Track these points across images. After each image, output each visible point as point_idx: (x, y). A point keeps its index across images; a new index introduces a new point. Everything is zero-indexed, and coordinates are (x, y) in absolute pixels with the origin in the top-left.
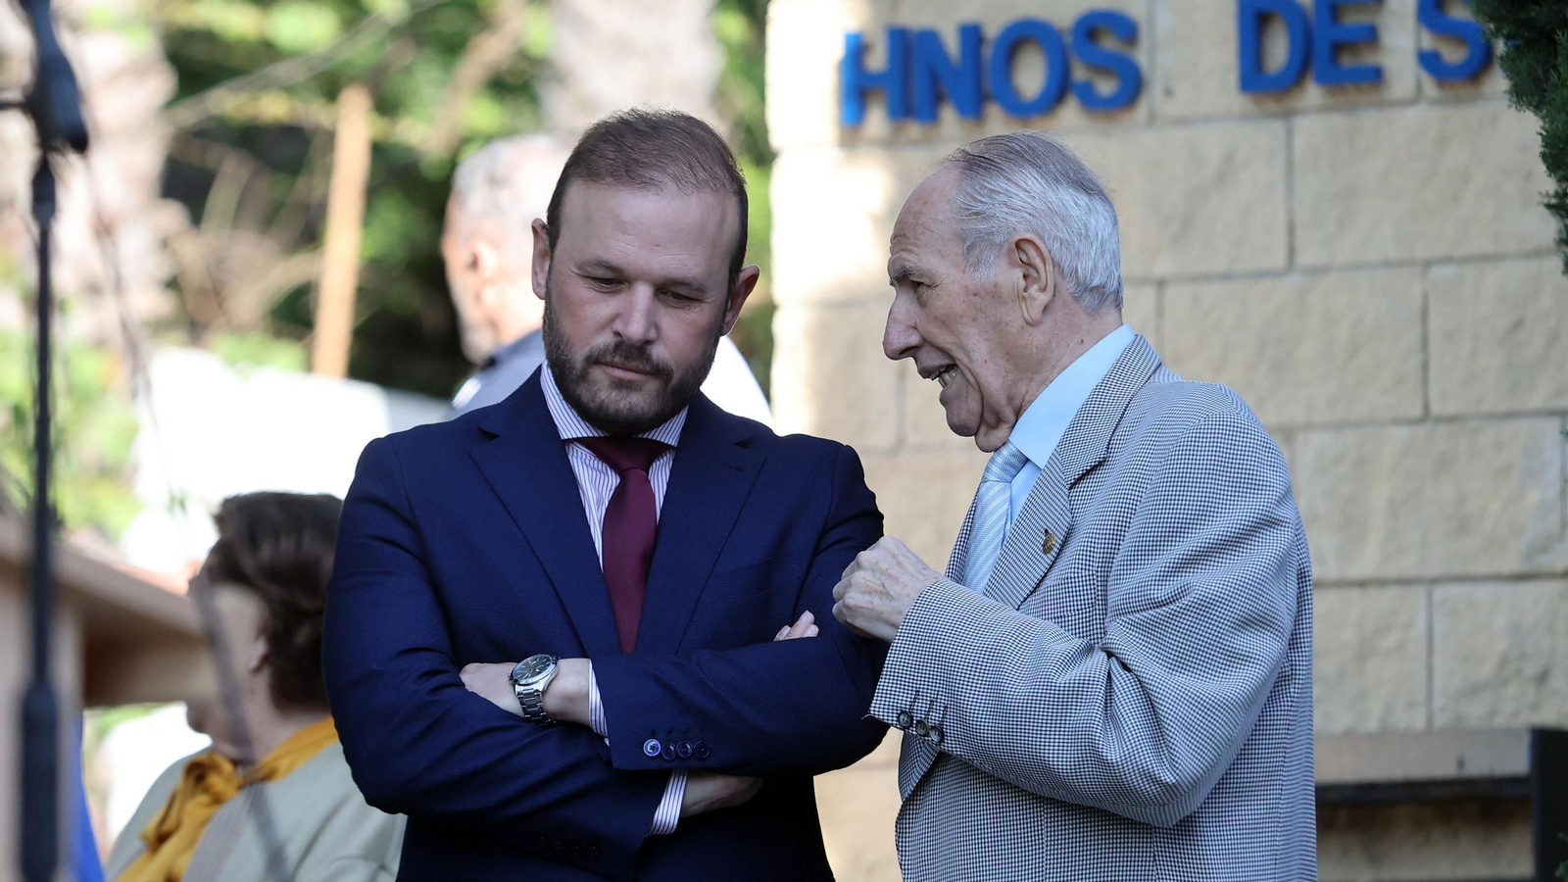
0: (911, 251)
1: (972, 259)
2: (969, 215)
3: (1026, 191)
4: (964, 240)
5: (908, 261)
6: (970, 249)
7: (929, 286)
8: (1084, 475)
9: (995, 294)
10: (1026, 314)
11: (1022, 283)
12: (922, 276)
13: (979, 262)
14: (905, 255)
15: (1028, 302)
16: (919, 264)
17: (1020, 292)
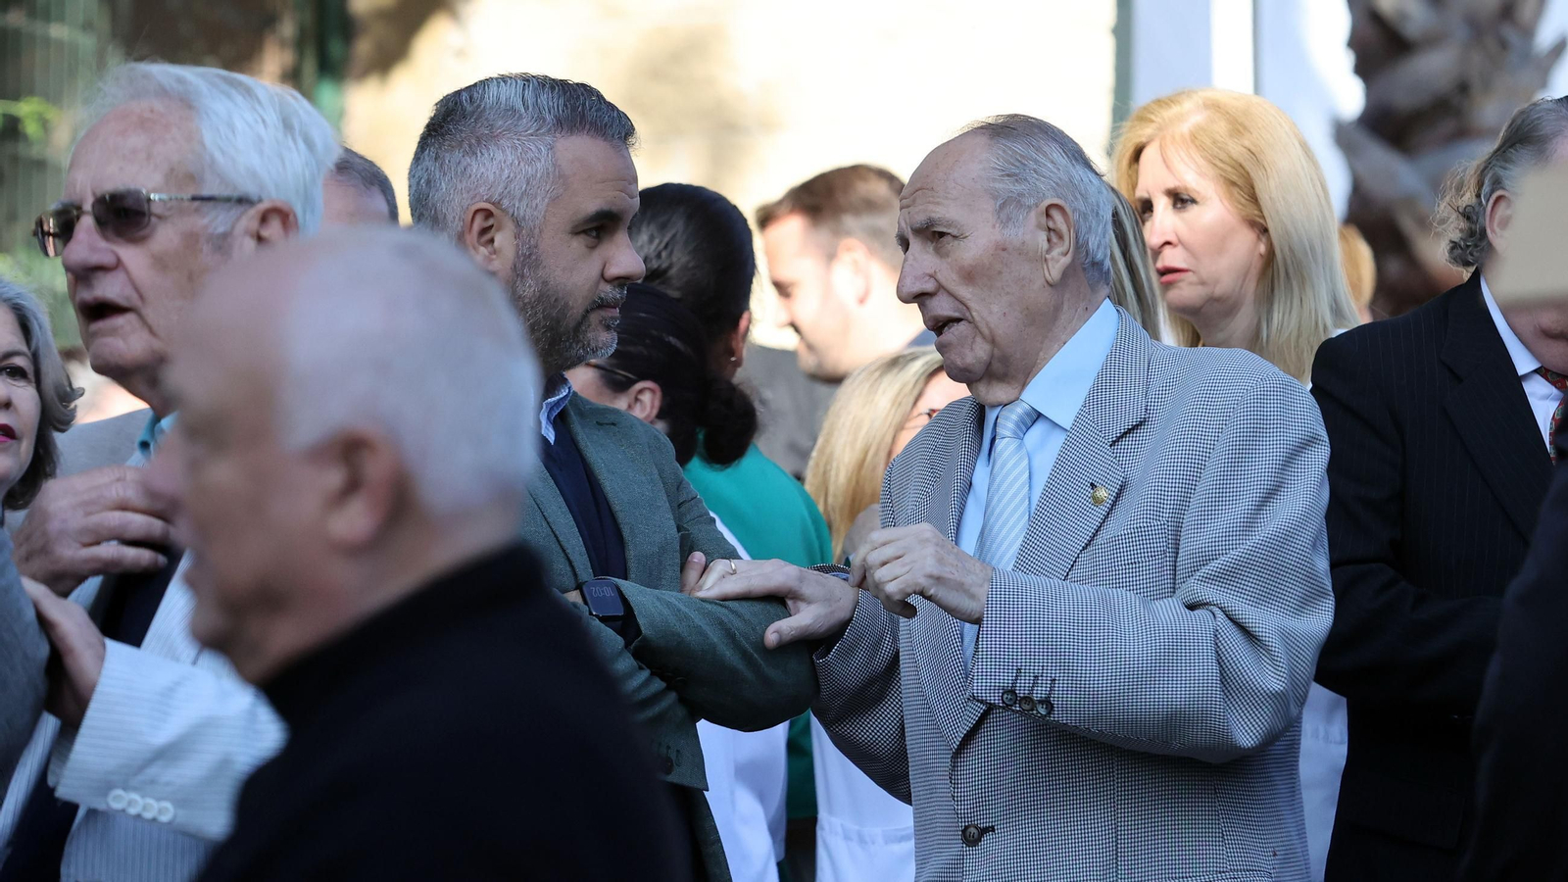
0: (938, 203)
1: (1003, 216)
2: (1002, 176)
3: (1052, 162)
4: (995, 198)
5: (934, 212)
6: (1002, 207)
7: (955, 237)
8: (1125, 433)
9: (1022, 251)
10: (1047, 275)
11: (1045, 245)
12: (949, 226)
13: (1009, 219)
14: (931, 207)
15: (1050, 265)
16: (947, 216)
17: (1044, 253)
